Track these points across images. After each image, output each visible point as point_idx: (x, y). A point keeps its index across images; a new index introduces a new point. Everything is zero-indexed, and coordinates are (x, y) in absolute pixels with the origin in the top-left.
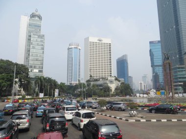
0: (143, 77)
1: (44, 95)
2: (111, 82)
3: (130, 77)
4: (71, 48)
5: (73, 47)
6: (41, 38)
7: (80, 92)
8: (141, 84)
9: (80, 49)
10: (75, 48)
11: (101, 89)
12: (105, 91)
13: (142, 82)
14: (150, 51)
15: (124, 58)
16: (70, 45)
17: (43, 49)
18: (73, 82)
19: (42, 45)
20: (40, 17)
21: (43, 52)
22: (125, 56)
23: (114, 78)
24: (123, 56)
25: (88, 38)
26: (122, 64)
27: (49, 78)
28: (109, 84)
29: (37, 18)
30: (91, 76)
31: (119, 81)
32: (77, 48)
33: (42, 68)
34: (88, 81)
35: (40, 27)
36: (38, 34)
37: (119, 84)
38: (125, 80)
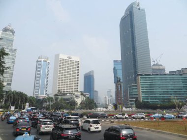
0: (108, 92)
1: (15, 108)
2: (77, 97)
3: (96, 91)
4: (40, 61)
5: (42, 60)
6: (13, 52)
7: (49, 105)
8: (106, 98)
9: (49, 63)
10: (44, 61)
11: (68, 103)
12: (71, 105)
13: (107, 97)
14: (114, 68)
15: (91, 74)
16: (39, 58)
17: (13, 62)
18: (39, 95)
19: (13, 59)
20: (13, 32)
21: (14, 65)
22: (92, 72)
23: (80, 93)
24: (90, 72)
25: (58, 55)
26: (89, 79)
27: (21, 93)
28: (75, 99)
29: (10, 33)
30: (59, 91)
31: (85, 96)
32: (46, 61)
33: (11, 81)
34: (56, 95)
35: (13, 41)
36: (10, 48)
37: (85, 99)
38: (90, 95)
